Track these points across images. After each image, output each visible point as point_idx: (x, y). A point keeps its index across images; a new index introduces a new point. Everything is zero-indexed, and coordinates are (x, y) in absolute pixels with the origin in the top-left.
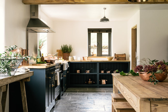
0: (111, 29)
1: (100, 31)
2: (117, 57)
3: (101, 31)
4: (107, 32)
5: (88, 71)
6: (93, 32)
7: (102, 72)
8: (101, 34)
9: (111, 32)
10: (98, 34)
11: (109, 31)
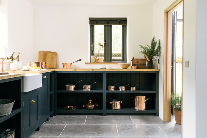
0: (127, 18)
1: (108, 23)
2: (136, 63)
3: (110, 22)
4: (119, 24)
5: (88, 88)
6: (97, 24)
7: (112, 88)
8: (111, 26)
9: (126, 23)
10: (105, 26)
11: (123, 22)
